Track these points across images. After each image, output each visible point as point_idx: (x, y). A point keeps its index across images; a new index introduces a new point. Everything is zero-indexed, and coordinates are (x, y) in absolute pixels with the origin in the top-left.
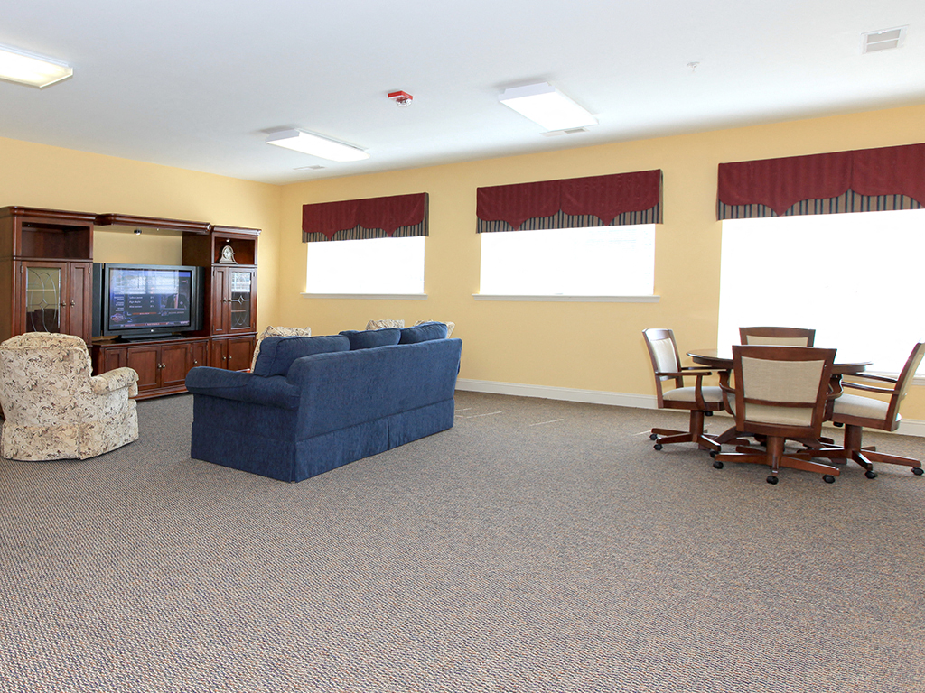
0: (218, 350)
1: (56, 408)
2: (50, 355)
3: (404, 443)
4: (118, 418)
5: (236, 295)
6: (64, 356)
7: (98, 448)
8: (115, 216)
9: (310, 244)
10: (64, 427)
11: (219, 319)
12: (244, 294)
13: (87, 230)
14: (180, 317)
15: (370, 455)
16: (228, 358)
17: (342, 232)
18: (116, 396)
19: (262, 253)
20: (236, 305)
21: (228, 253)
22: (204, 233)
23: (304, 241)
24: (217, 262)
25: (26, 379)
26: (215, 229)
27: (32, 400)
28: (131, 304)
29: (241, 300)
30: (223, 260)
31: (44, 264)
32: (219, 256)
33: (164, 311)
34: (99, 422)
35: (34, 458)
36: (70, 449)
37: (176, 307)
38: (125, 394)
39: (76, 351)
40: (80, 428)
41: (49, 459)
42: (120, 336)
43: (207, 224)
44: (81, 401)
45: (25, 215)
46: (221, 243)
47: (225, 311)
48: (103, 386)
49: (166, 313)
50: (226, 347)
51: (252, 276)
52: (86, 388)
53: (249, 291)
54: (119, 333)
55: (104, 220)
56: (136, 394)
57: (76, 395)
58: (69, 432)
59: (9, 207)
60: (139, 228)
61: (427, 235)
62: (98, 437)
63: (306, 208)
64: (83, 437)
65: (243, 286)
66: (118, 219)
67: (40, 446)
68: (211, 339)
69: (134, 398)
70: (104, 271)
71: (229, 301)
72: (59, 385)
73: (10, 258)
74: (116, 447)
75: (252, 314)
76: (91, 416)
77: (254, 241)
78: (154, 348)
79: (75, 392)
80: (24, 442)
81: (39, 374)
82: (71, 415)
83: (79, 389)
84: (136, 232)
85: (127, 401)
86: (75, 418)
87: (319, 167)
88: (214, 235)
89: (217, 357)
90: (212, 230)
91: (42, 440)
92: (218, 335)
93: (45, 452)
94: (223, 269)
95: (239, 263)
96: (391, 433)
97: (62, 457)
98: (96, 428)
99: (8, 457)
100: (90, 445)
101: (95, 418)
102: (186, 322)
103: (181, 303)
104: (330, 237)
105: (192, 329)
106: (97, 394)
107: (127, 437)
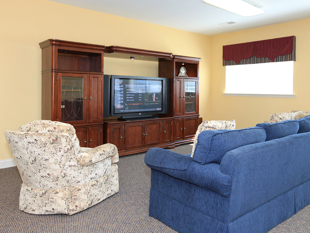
0: (178, 125)
1: (51, 177)
2: (43, 139)
3: (305, 206)
4: (102, 180)
5: (188, 94)
6: (53, 140)
7: (84, 205)
8: (116, 47)
9: (227, 66)
10: (58, 191)
11: (178, 107)
12: (192, 94)
13: (100, 55)
14: (156, 106)
15: (283, 220)
16: (183, 129)
17: (245, 60)
18: (101, 165)
19: (202, 71)
20: (187, 100)
21: (183, 71)
22: (169, 59)
23: (224, 65)
24: (177, 75)
25: (28, 156)
26: (176, 57)
27: (34, 171)
28: (127, 99)
29: (190, 97)
30: (180, 74)
31: (72, 75)
32: (178, 72)
33: (147, 102)
34: (85, 185)
35: (37, 212)
36: (61, 206)
37: (154, 100)
38: (109, 162)
39: (63, 136)
40: (70, 191)
41: (47, 213)
42: (122, 117)
43: (171, 54)
44: (70, 172)
45: (59, 45)
46: (179, 65)
47: (181, 103)
48: (87, 160)
49: (148, 104)
50: (182, 123)
51: (197, 83)
52: (73, 163)
53: (195, 92)
54: (120, 115)
55: (110, 50)
56: (117, 160)
57: (65, 168)
58: (61, 194)
59: (49, 40)
60: (133, 55)
61: (295, 60)
62: (84, 197)
63: (225, 48)
64: (72, 198)
65: (192, 89)
66: (118, 49)
67: (40, 204)
68: (174, 119)
69: (116, 163)
70: (111, 79)
71: (184, 97)
72: (52, 160)
73: (51, 71)
74: (100, 201)
75: (196, 104)
76: (79, 182)
77: (197, 64)
78: (141, 124)
79: (64, 165)
80: (30, 200)
81: (37, 153)
82: (63, 182)
83: (68, 164)
84: (131, 58)
85: (110, 167)
86: (65, 184)
87: (232, 23)
88: (175, 60)
89: (177, 128)
90: (174, 58)
91: (42, 200)
92: (178, 116)
93: (44, 208)
94: (180, 79)
95: (189, 77)
96: (296, 201)
97: (56, 212)
98: (83, 190)
99: (22, 210)
100: (77, 203)
101: (82, 182)
102: (160, 109)
103: (157, 98)
104: (238, 63)
105: (163, 112)
106: (83, 166)
107: (109, 192)
